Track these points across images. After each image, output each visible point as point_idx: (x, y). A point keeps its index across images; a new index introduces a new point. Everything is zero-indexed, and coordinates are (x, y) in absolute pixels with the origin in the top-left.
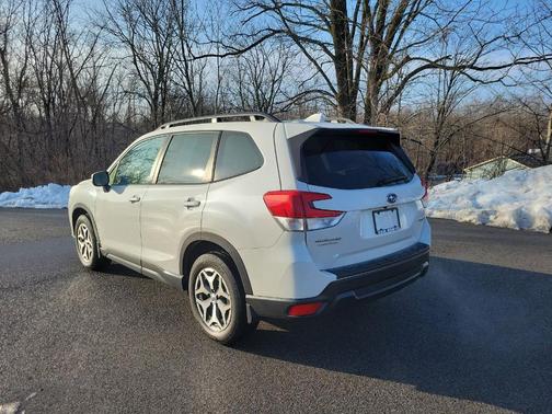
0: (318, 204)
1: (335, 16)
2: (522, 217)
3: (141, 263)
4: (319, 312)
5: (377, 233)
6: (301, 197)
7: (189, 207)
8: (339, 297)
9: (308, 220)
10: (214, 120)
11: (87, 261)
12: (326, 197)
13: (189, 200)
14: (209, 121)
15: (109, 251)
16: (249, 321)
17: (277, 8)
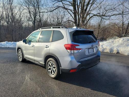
0: (77, 47)
1: (74, 3)
2: (111, 50)
3: (34, 60)
4: (77, 71)
5: (89, 53)
6: (73, 45)
7: (46, 48)
8: (81, 68)
9: (74, 51)
10: (52, 28)
11: (21, 60)
12: (78, 45)
13: (46, 46)
14: (51, 28)
15: (26, 58)
16: (61, 73)
17: (61, 1)
